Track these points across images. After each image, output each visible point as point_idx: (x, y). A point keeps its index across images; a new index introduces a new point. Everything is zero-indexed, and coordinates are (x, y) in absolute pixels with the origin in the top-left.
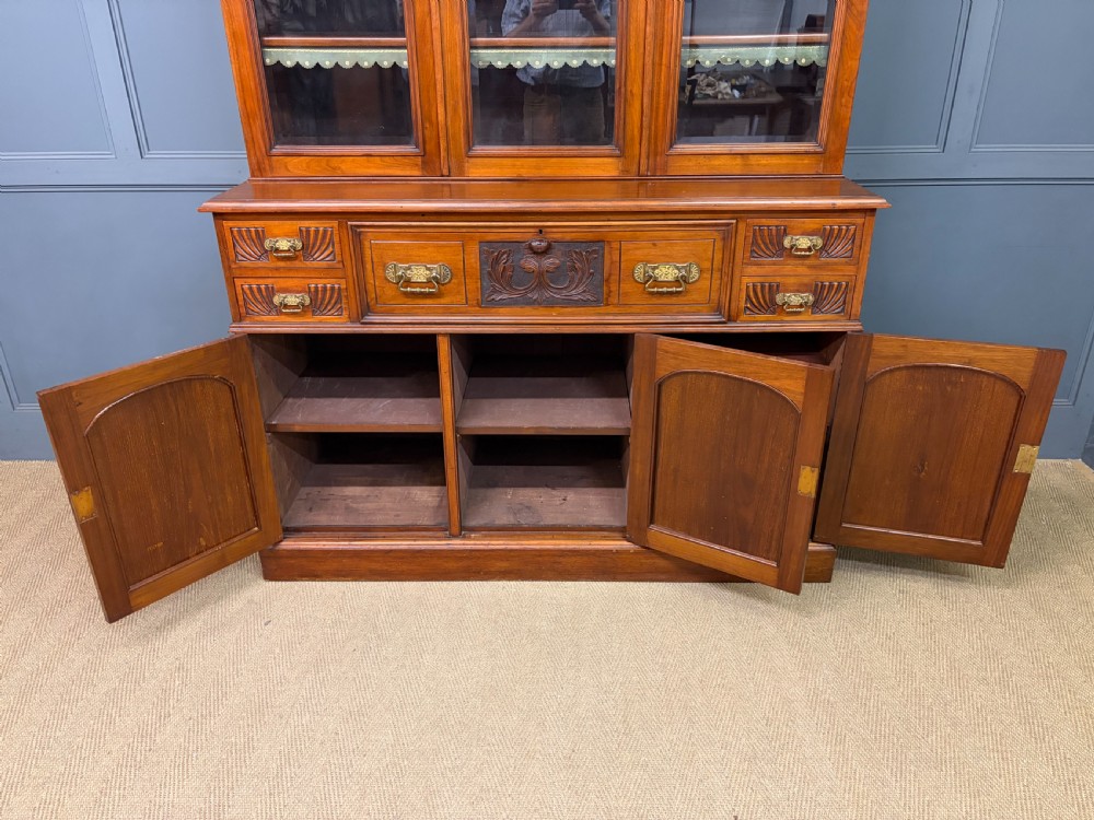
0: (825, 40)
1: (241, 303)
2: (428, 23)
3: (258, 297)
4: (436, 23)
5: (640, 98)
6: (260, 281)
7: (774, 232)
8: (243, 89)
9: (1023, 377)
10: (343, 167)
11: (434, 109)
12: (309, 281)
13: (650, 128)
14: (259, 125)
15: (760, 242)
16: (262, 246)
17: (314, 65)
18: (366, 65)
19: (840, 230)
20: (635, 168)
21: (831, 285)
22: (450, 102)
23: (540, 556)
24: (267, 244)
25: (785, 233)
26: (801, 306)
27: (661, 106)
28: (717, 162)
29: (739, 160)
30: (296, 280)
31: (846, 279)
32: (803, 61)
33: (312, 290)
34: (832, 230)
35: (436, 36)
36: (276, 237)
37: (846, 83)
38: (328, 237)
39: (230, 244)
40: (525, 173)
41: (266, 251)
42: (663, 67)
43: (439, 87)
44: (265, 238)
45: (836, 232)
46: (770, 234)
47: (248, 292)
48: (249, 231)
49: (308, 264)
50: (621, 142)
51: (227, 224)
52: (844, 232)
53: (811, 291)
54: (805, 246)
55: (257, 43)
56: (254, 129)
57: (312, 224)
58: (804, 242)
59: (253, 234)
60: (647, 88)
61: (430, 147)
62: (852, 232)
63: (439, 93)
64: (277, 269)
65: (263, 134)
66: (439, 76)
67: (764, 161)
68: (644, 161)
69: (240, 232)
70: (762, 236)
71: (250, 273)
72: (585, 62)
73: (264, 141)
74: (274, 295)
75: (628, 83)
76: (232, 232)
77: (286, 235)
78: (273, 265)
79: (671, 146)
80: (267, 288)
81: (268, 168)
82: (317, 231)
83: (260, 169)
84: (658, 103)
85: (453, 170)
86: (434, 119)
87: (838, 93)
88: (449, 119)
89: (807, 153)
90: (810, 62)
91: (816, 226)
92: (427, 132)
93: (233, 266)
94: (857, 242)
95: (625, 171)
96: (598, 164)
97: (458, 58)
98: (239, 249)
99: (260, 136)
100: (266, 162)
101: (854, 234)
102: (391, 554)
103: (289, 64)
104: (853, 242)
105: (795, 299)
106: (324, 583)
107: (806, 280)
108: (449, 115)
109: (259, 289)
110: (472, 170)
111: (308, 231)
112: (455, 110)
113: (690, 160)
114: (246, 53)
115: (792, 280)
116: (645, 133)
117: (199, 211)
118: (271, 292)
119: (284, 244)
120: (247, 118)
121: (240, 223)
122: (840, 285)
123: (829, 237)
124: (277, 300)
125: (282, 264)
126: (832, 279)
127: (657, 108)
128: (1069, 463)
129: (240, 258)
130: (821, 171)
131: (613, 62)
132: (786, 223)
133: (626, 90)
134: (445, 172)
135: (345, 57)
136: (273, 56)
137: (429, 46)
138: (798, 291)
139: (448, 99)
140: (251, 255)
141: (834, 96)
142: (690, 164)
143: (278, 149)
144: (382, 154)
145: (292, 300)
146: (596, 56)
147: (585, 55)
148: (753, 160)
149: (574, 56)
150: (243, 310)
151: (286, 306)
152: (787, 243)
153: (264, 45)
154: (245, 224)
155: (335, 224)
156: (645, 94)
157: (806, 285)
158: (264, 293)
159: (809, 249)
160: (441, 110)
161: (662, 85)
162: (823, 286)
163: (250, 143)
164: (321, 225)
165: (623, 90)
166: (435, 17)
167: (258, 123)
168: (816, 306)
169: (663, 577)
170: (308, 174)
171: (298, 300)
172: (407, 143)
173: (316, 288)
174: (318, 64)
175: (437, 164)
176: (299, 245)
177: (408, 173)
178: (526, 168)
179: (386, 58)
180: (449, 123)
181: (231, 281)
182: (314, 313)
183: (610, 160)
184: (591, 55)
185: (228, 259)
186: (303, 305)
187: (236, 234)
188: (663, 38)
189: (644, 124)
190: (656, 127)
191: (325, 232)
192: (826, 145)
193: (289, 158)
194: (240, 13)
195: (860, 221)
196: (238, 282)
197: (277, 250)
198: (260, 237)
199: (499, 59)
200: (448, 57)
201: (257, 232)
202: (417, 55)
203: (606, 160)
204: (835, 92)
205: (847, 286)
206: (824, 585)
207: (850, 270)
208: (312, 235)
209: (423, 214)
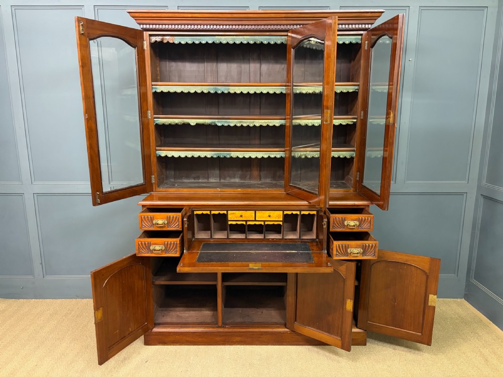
7: (341, 219)
9: (426, 267)
16: (152, 222)
17: (172, 156)
24: (154, 222)
25: (345, 220)
32: (348, 156)
36: (158, 219)
38: (177, 219)
41: (154, 224)
44: (154, 220)
46: (339, 221)
48: (147, 217)
49: (169, 228)
58: (352, 223)
59: (149, 218)
69: (144, 217)
70: (336, 221)
72: (269, 156)
77: (162, 219)
78: (156, 229)
82: (173, 217)
91: (356, 217)
98: (143, 224)
102: (194, 334)
103: (163, 155)
111: (170, 217)
119: (160, 222)
125: (159, 229)
128: (459, 300)
129: (144, 227)
135: (182, 154)
136: (159, 153)
140: (148, 226)
146: (273, 154)
147: (269, 154)
149: (266, 154)
152: (346, 223)
153: (156, 150)
176: (166, 222)
179: (197, 154)
184: (271, 154)
187: (143, 218)
191: (176, 217)
197: (158, 224)
198: (152, 219)
199: (240, 155)
201: (151, 217)
208: (171, 218)
209: (215, 206)
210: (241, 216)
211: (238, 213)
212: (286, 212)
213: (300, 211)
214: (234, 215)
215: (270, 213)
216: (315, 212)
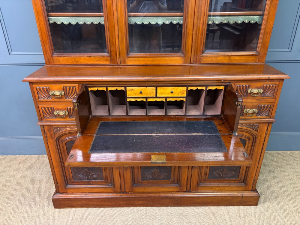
0: (261, 14)
1: (42, 114)
2: (112, 8)
3: (48, 112)
4: (115, 8)
5: (191, 36)
6: (49, 106)
7: (245, 87)
8: (41, 32)
10: (80, 61)
11: (114, 40)
12: (67, 106)
13: (195, 46)
14: (48, 46)
15: (239, 91)
16: (49, 93)
17: (68, 23)
18: (88, 23)
19: (270, 86)
20: (189, 61)
21: (264, 106)
22: (120, 37)
23: (154, 199)
24: (51, 93)
25: (249, 88)
26: (253, 113)
27: (200, 38)
28: (219, 59)
29: (227, 58)
30: (62, 106)
31: (271, 104)
32: (253, 21)
33: (69, 109)
34: (267, 86)
35: (115, 12)
36: (54, 90)
37: (268, 30)
38: (74, 90)
39: (36, 93)
40: (148, 63)
41: (50, 95)
42: (201, 24)
43: (116, 31)
44: (50, 91)
45: (268, 87)
46: (243, 88)
47: (44, 110)
48: (43, 88)
49: (67, 100)
50: (184, 52)
51: (34, 86)
52: (271, 87)
53: (256, 108)
54: (256, 92)
55: (46, 15)
56: (46, 47)
57: (68, 86)
58: (256, 91)
59: (45, 89)
60: (194, 32)
61: (113, 53)
62: (274, 87)
63: (116, 34)
64: (55, 102)
65: (50, 49)
66: (116, 27)
67: (237, 58)
68: (192, 58)
69: (39, 88)
70: (240, 89)
71: (44, 103)
72: (171, 22)
73: (50, 51)
74: (54, 111)
75: (188, 30)
76: (37, 89)
77: (58, 90)
78: (53, 100)
79: (203, 53)
80: (51, 109)
81: (52, 61)
82: (70, 88)
83: (49, 62)
84: (198, 37)
85: (122, 62)
86: (114, 43)
87: (266, 33)
88: (120, 43)
89: (252, 55)
90: (255, 22)
91: (261, 85)
92: (111, 48)
93: (38, 101)
94: (276, 91)
95: (185, 62)
96: (176, 59)
97: (123, 21)
98: (40, 95)
99: (48, 50)
100: (51, 59)
101: (275, 88)
102: (99, 199)
103: (59, 23)
104: (274, 91)
105: (250, 111)
106: (76, 209)
107: (255, 104)
108: (120, 42)
109: (48, 109)
110: (128, 62)
111: (66, 88)
112: (122, 40)
113: (209, 58)
114: (42, 20)
115: (250, 104)
116: (193, 48)
117: (23, 81)
118: (53, 110)
119: (57, 93)
120: (43, 43)
121: (40, 85)
122: (268, 106)
123: (265, 89)
124: (55, 113)
125: (57, 100)
126: (265, 104)
127: (198, 39)
129: (40, 98)
130: (257, 62)
131: (182, 22)
132: (250, 84)
133: (186, 33)
134: (119, 62)
135: (80, 21)
136: (53, 20)
137: (112, 16)
138: (252, 108)
139: (119, 36)
140: (45, 97)
141: (264, 34)
142: (209, 59)
143: (56, 54)
144: (95, 56)
145: (62, 113)
147: (171, 19)
148: (232, 58)
149: (168, 20)
150: (42, 117)
151: (59, 115)
152: (249, 91)
153: (49, 16)
154: (41, 86)
155: (77, 85)
156: (194, 34)
157: (255, 106)
158: (50, 111)
159: (258, 93)
160: (117, 40)
161: (200, 31)
162: (262, 106)
163: (45, 52)
164: (71, 86)
165: (185, 32)
166: (114, 5)
167: (48, 45)
168: (258, 114)
169: (198, 205)
170: (67, 64)
171: (64, 113)
172: (104, 52)
173: (70, 108)
174: (70, 23)
175: (116, 60)
176: (63, 93)
177: (105, 63)
178: (149, 61)
179: (96, 21)
180: (120, 45)
181: (37, 106)
182: (69, 118)
183: (180, 58)
184: (173, 19)
185: (36, 98)
186: (65, 115)
187: (38, 89)
188: (201, 13)
189: (193, 45)
190: (197, 46)
191: (73, 88)
192: (259, 53)
193: (60, 58)
194: (39, 4)
195: (278, 83)
196: (40, 107)
197: (54, 95)
198: (48, 90)
199: (138, 21)
200: (119, 20)
201: (46, 88)
202: (108, 19)
203: (178, 58)
204: (264, 33)
205: (271, 106)
206: (255, 207)
207: (272, 100)
208: (68, 89)
209: (111, 82)
210: (141, 93)
211: (137, 89)
212: (190, 88)
213: (206, 86)
214: (133, 92)
215: (173, 89)
216: (222, 88)
